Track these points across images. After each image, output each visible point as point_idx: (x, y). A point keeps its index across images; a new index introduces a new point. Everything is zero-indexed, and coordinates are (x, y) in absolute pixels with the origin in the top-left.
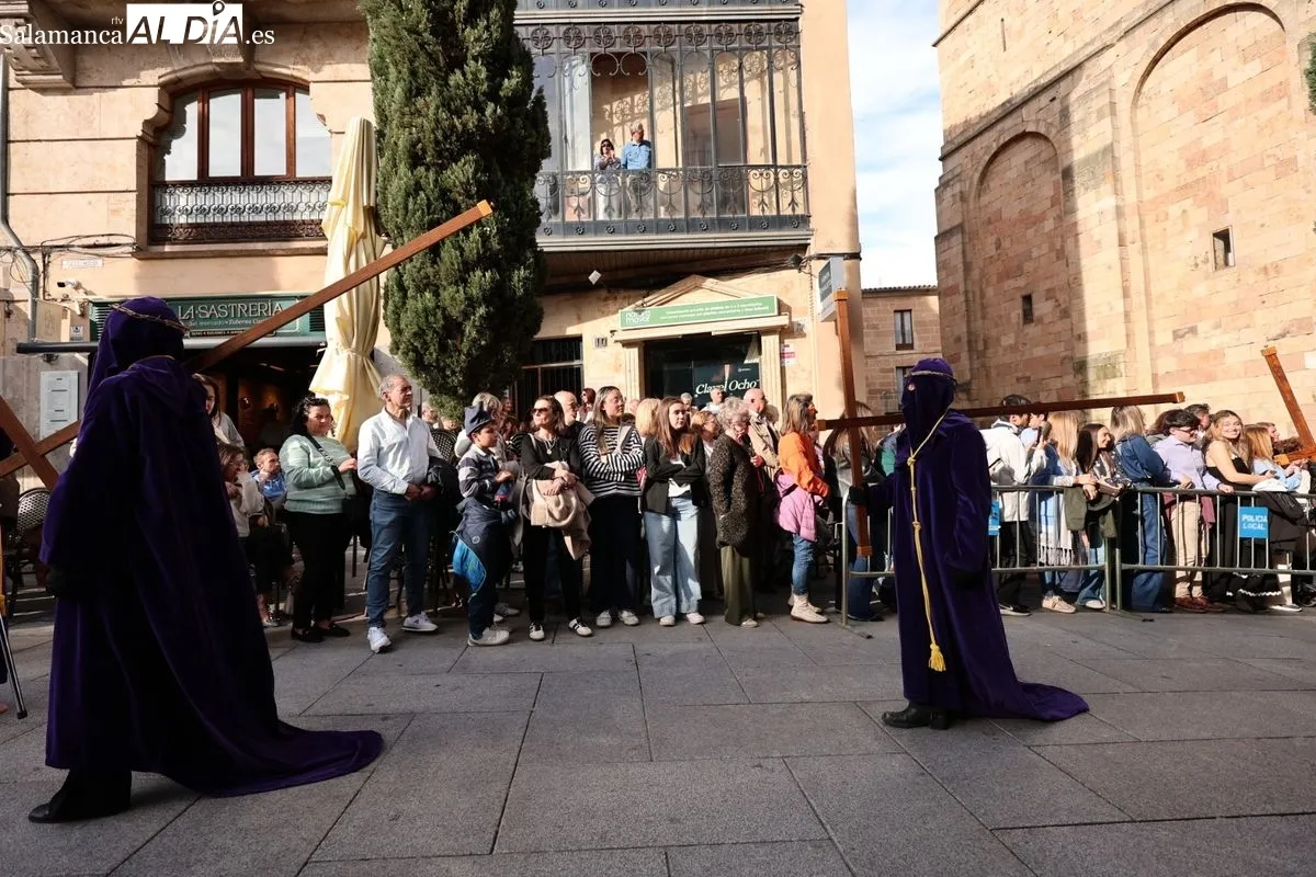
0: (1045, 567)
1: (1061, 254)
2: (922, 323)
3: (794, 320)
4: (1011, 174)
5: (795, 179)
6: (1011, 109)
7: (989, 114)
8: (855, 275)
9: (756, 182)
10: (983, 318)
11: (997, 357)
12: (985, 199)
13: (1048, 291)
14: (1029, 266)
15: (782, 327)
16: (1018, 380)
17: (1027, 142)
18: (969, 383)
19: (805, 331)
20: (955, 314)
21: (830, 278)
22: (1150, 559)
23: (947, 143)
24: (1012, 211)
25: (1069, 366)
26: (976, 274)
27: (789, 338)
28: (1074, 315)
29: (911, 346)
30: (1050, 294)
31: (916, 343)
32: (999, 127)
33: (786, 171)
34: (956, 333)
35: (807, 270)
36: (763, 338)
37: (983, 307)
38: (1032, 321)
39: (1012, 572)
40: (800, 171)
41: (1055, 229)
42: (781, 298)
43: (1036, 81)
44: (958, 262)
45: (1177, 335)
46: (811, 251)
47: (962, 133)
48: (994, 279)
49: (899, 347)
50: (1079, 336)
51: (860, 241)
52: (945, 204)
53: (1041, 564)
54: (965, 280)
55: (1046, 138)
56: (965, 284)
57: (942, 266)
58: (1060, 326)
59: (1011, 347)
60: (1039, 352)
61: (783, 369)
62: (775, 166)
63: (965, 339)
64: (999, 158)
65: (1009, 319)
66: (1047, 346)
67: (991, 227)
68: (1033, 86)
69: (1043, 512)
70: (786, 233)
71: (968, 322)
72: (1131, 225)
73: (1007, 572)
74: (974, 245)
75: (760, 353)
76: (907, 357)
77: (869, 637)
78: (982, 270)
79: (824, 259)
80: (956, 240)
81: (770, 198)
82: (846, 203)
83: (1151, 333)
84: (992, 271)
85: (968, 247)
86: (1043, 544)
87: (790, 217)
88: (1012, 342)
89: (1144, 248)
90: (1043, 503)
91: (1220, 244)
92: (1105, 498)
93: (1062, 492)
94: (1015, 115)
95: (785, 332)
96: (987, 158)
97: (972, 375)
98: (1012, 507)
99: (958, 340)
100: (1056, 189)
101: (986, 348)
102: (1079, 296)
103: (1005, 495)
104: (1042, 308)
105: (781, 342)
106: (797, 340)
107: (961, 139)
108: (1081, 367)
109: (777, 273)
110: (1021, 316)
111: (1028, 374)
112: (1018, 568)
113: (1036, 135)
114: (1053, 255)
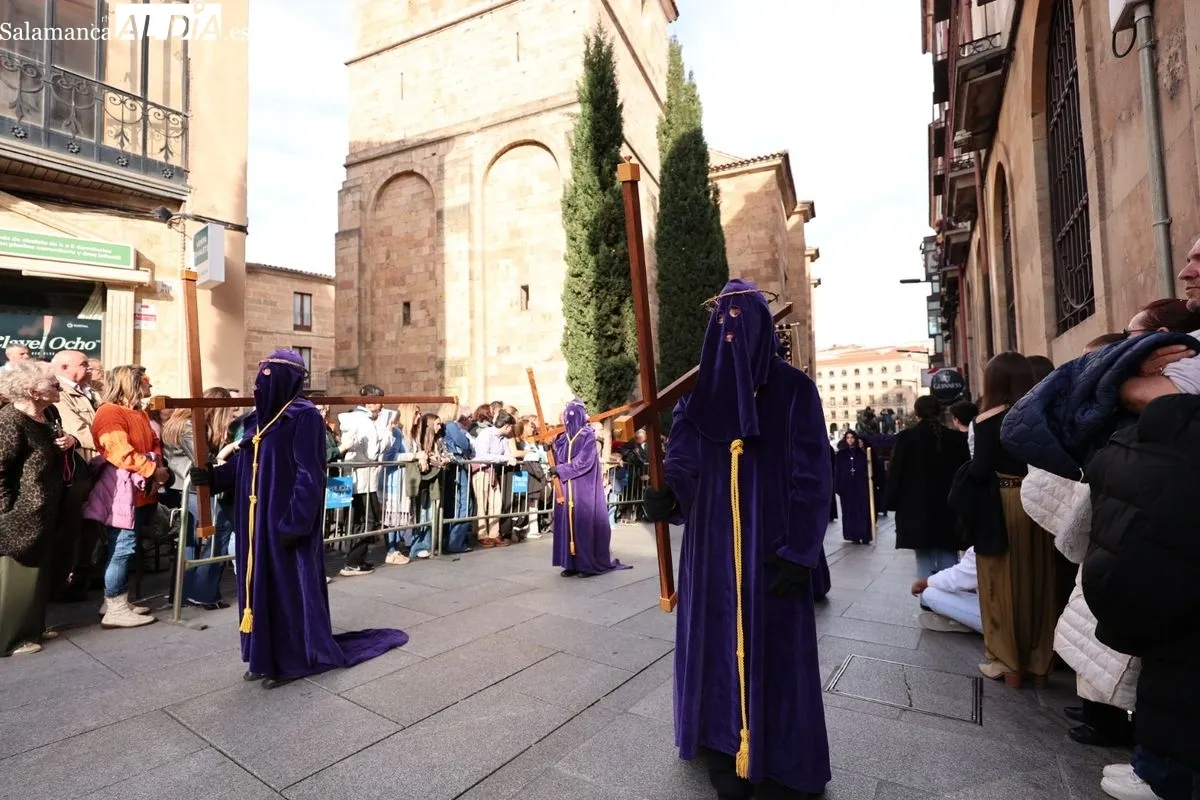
0: (390, 529)
1: (432, 275)
2: (319, 309)
3: (158, 278)
4: (401, 201)
5: (171, 125)
6: (403, 149)
7: (387, 145)
8: (240, 248)
9: (114, 108)
10: (372, 314)
11: (382, 350)
12: (380, 214)
13: (423, 302)
14: (409, 279)
15: (141, 285)
16: (396, 370)
17: (414, 179)
18: (357, 369)
19: (171, 293)
20: (348, 306)
21: (206, 243)
22: (461, 514)
23: (352, 154)
24: (400, 230)
25: (433, 364)
26: (368, 275)
27: (148, 297)
28: (439, 325)
29: (309, 329)
30: (423, 305)
31: (314, 328)
32: (394, 158)
33: (160, 111)
34: (349, 323)
35: (180, 228)
36: (110, 293)
37: (373, 305)
38: (409, 323)
39: (361, 538)
40: (180, 119)
41: (430, 254)
42: (141, 251)
43: (423, 134)
44: (354, 261)
45: (500, 351)
46: (186, 209)
47: (365, 151)
48: (383, 283)
49: (296, 327)
50: (441, 342)
51: (248, 216)
52: (346, 206)
53: (386, 527)
54: (360, 278)
55: (428, 183)
56: (359, 283)
57: (340, 261)
58: (429, 331)
59: (393, 343)
60: (413, 350)
61: (137, 334)
62: (144, 100)
63: (356, 330)
64: (391, 184)
65: (392, 316)
66: (419, 345)
67: (383, 239)
68: (422, 137)
69: (389, 484)
70: (152, 180)
71: (360, 316)
72: (477, 266)
73: (356, 538)
74: (369, 251)
75: (104, 307)
76: (303, 338)
77: (204, 628)
78: (374, 273)
79: (204, 222)
80: (354, 241)
81: (135, 133)
82: (234, 172)
83: (485, 347)
84: (382, 275)
85: (364, 250)
86: (388, 510)
87: (161, 164)
88: (394, 338)
89: (484, 285)
90: (390, 476)
91: (524, 293)
92: (434, 469)
93: (404, 466)
94: (407, 154)
95: (143, 291)
96: (384, 180)
97: (360, 361)
98: (364, 481)
99: (350, 330)
100: (432, 224)
101: (373, 340)
102: (443, 311)
103: (359, 470)
104: (417, 314)
105: (137, 300)
106: (161, 302)
107: (363, 156)
108: (441, 366)
109: (136, 220)
110: (402, 318)
111: (404, 366)
112: (366, 533)
113: (420, 177)
114: (428, 274)
